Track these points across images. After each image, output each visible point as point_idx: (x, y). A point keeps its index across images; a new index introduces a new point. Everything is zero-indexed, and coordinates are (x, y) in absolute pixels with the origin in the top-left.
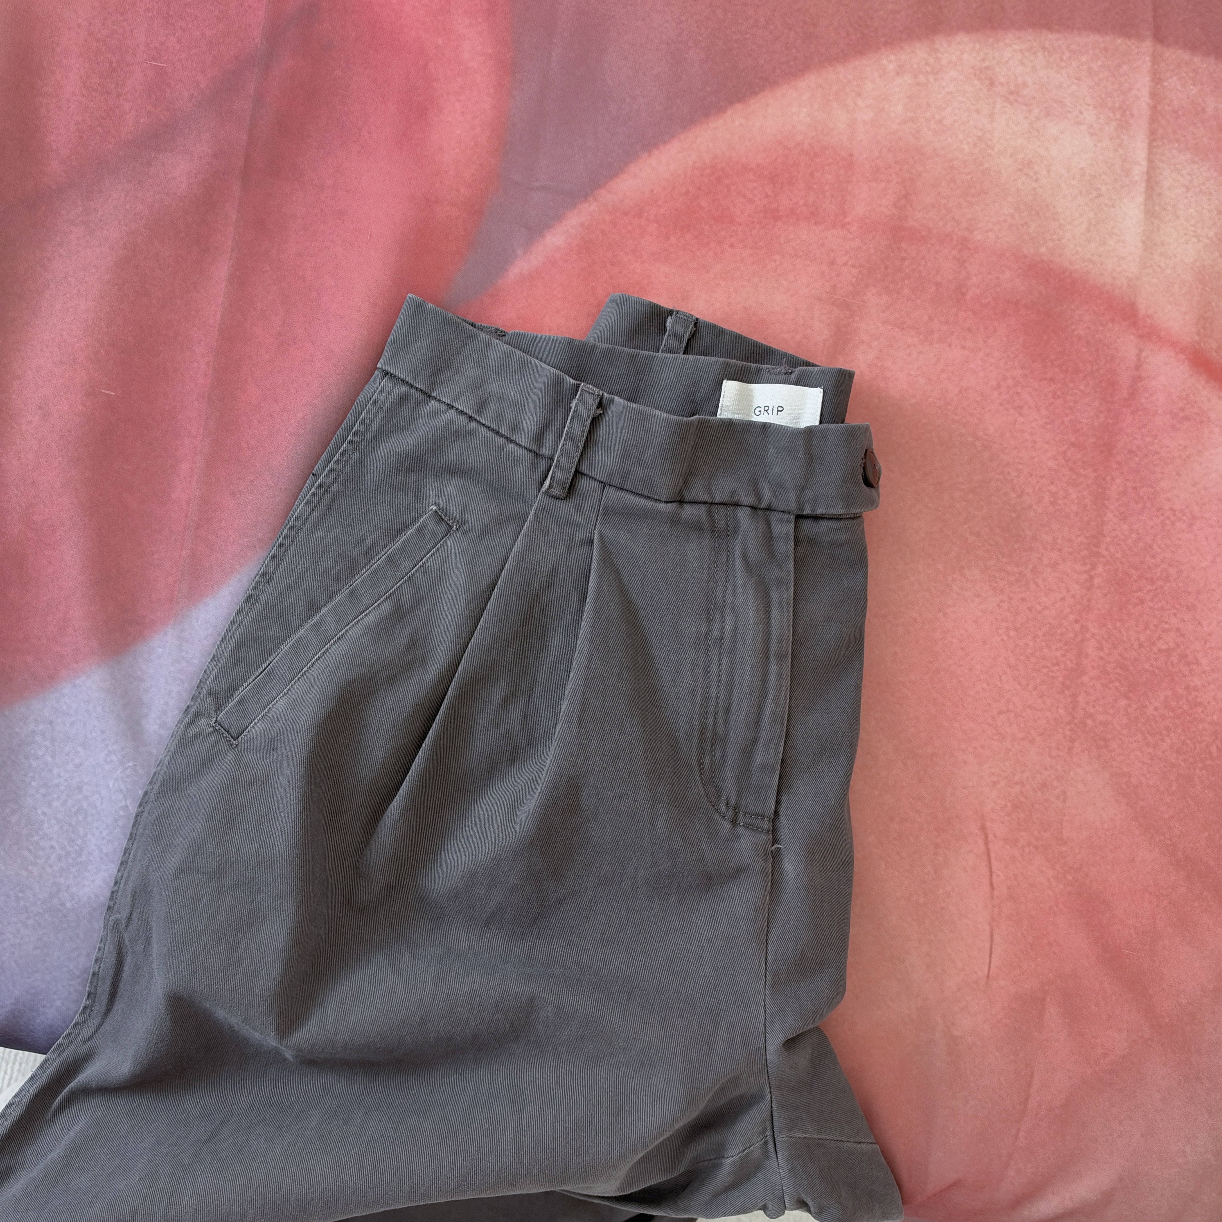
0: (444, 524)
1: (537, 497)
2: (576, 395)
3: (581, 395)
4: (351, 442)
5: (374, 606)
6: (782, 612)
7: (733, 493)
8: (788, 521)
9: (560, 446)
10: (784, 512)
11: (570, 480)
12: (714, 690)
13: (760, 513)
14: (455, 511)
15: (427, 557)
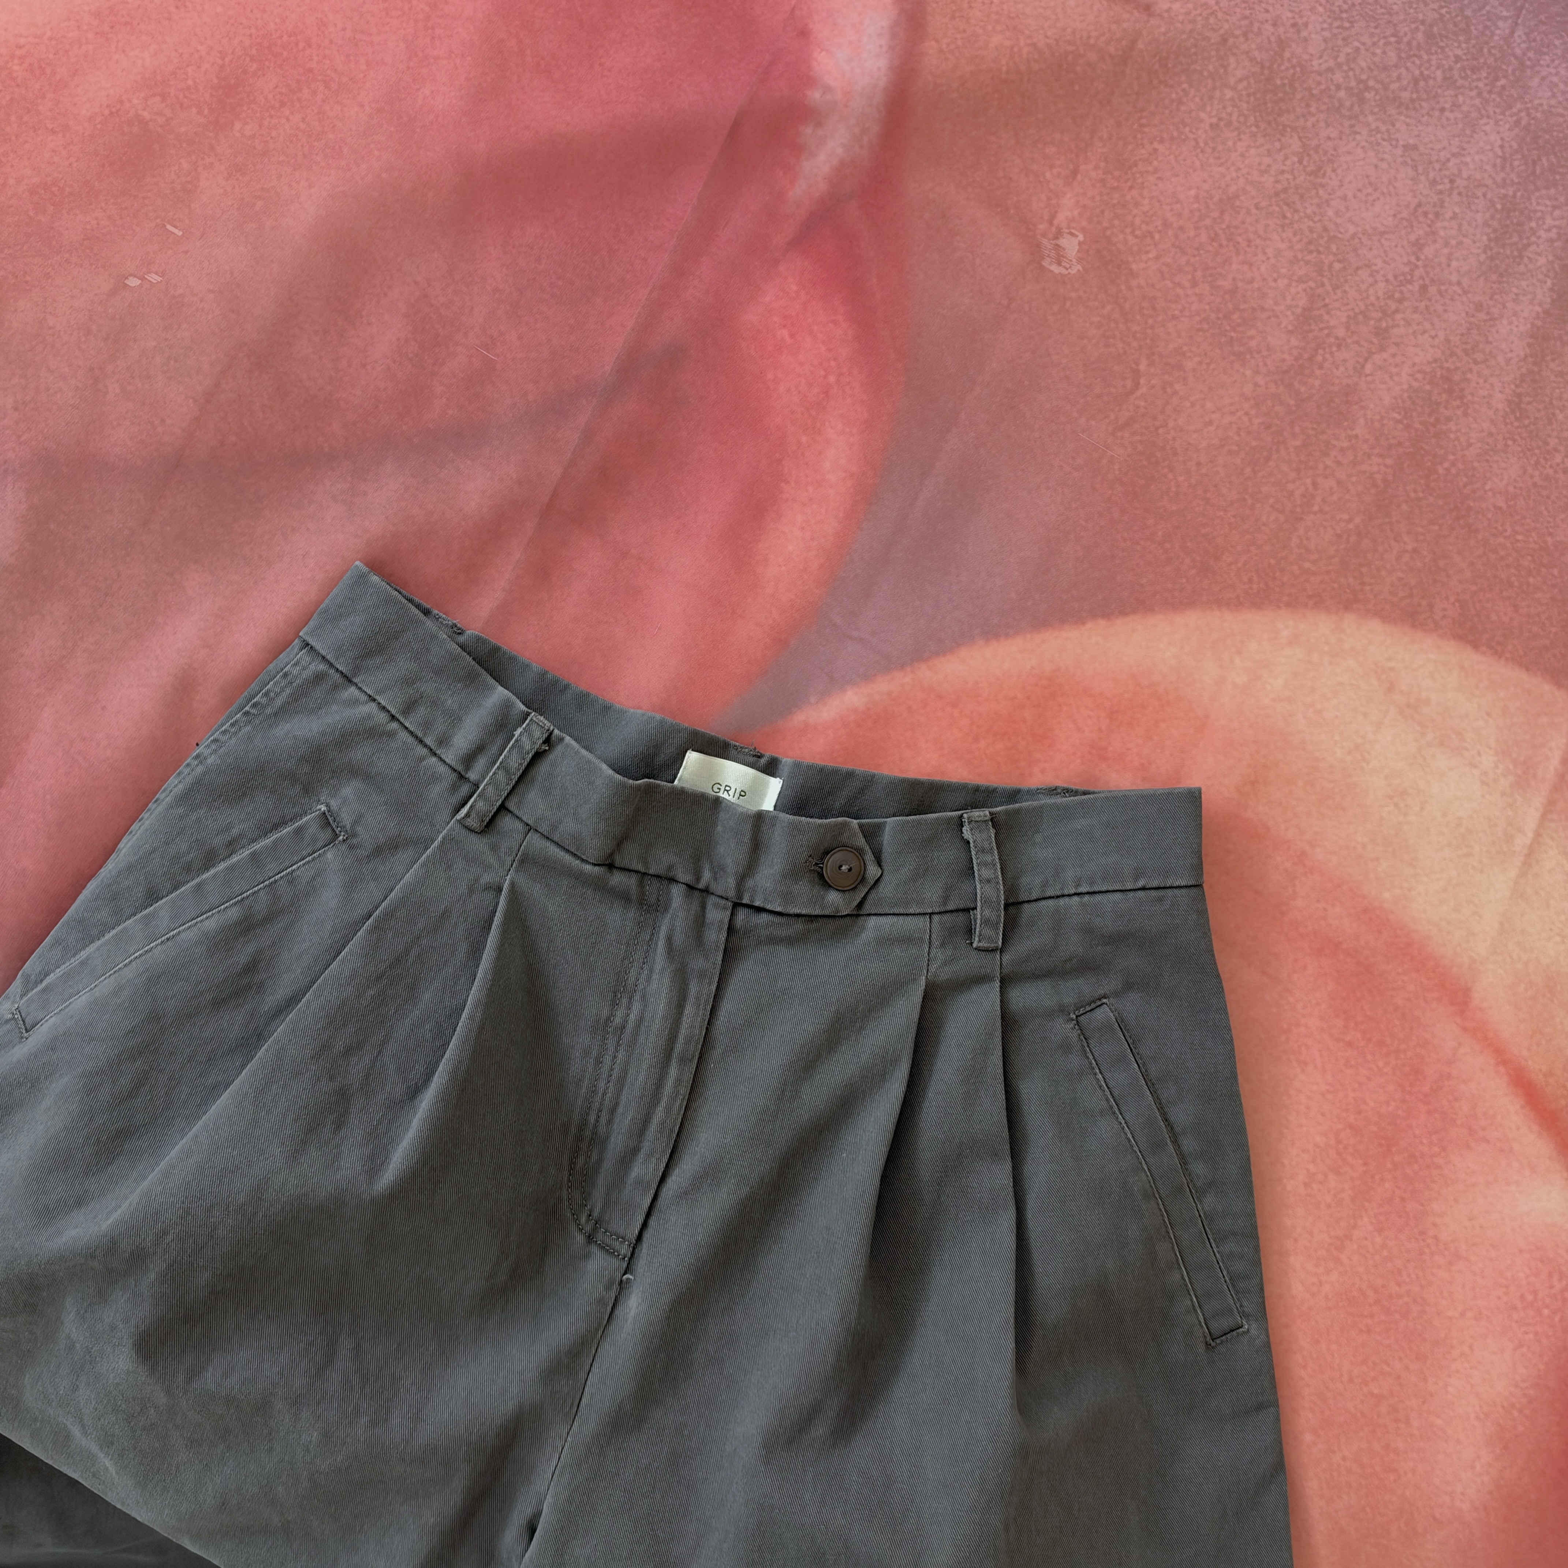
0: (330, 830)
1: (448, 823)
2: (523, 723)
3: (528, 725)
4: (247, 713)
5: (219, 908)
6: (698, 1009)
7: (670, 867)
8: (725, 908)
9: (491, 774)
10: (722, 897)
11: (493, 813)
12: (602, 1085)
13: (697, 893)
14: (346, 818)
15: (299, 864)
